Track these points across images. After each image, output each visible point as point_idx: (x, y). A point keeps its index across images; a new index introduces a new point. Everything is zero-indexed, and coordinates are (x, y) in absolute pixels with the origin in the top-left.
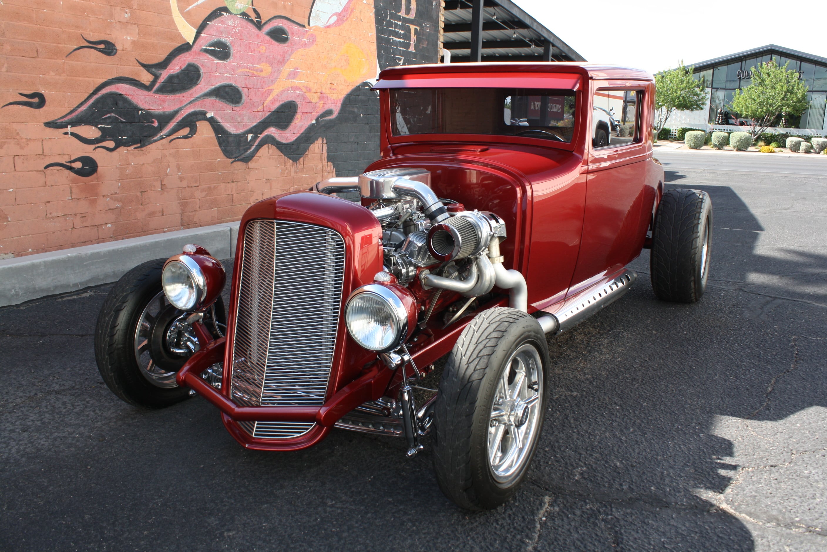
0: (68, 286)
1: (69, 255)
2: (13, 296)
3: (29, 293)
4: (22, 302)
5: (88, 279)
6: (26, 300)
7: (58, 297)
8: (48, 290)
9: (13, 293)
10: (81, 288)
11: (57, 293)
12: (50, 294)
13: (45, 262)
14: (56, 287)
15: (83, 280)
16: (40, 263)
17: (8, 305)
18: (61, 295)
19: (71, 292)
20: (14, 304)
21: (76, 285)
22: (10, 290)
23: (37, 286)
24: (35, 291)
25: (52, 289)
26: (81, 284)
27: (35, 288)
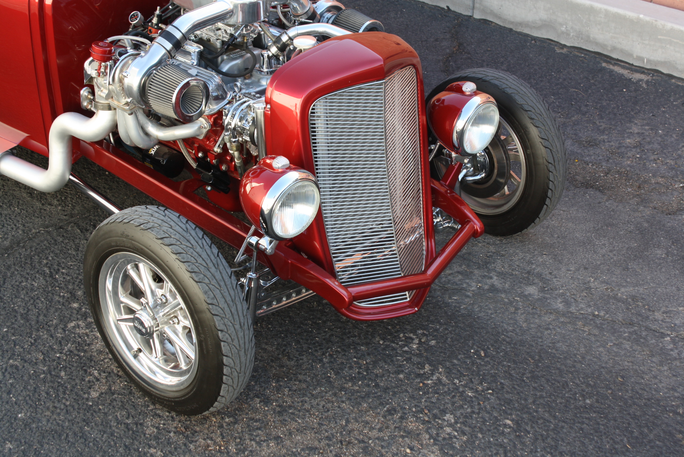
0: (631, 55)
1: (641, 16)
2: (563, 33)
3: (582, 39)
4: (572, 45)
5: (659, 59)
6: (576, 45)
7: (613, 62)
8: (604, 46)
9: (563, 29)
10: (648, 67)
11: (614, 56)
12: (605, 53)
13: (606, 10)
14: (614, 49)
15: (652, 58)
16: (601, 9)
17: (556, 40)
18: (617, 62)
19: (632, 65)
20: (563, 42)
21: (641, 59)
22: (561, 25)
23: (591, 36)
24: (588, 40)
25: (609, 49)
26: (649, 61)
27: (589, 37)
